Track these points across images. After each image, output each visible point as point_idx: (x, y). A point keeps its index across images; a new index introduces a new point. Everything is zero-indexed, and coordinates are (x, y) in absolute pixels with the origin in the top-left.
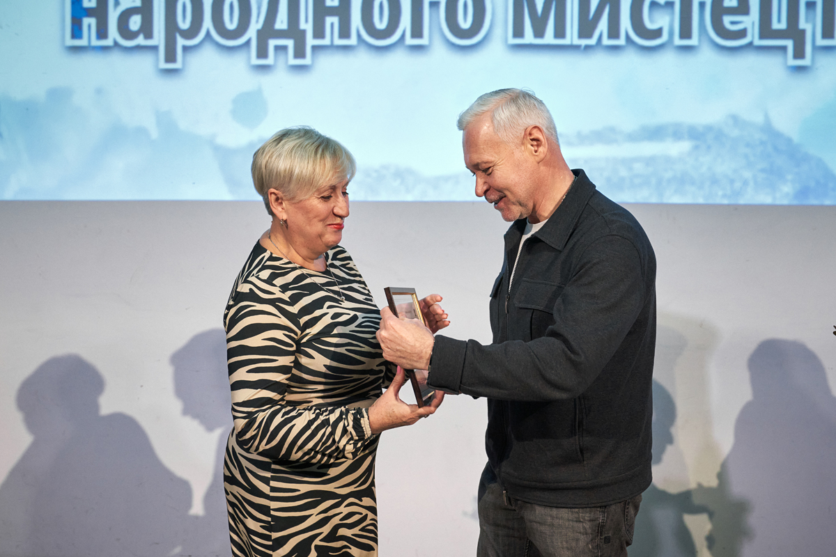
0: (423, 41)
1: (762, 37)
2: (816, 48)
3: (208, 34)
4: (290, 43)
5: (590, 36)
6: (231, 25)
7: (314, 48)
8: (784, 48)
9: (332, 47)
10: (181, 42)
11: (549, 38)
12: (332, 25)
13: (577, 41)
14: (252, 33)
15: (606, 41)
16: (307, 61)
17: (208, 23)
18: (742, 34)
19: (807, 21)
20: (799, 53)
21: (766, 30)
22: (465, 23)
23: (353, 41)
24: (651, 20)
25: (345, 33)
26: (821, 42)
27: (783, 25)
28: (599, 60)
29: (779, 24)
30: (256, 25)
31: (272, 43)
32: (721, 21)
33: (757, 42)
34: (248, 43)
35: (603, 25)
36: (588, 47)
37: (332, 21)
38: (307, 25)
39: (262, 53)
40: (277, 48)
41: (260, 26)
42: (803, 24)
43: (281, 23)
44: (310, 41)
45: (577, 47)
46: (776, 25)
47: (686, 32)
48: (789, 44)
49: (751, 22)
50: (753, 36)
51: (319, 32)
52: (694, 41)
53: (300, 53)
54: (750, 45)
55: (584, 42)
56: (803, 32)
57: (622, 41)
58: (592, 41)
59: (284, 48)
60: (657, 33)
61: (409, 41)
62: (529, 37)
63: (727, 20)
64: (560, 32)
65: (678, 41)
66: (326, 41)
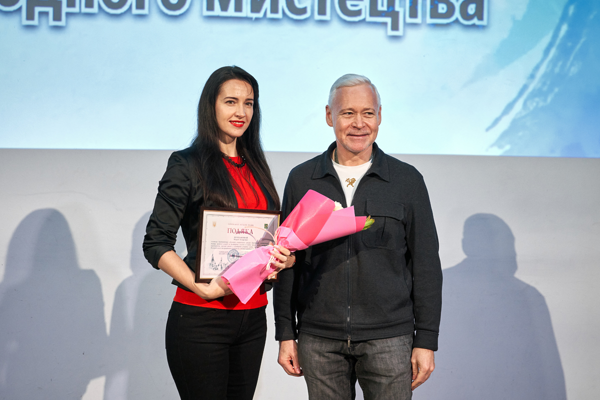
0: (145, 11)
1: (371, 15)
2: (406, 24)
4: (50, 10)
5: (258, 11)
7: (68, 14)
8: (385, 24)
9: (79, 14)
11: (231, 11)
13: (250, 15)
14: (22, 2)
15: (269, 15)
16: (62, 23)
18: (358, 13)
19: (400, 6)
20: (395, 27)
21: (374, 12)
22: (174, 1)
23: (95, 10)
24: (299, 3)
25: (89, 4)
26: (409, 20)
27: (385, 8)
28: (264, 29)
29: (382, 7)
31: (38, 10)
32: (345, 4)
33: (369, 19)
34: (20, 9)
35: (267, 4)
36: (257, 19)
39: (30, 16)
40: (41, 13)
42: (397, 8)
44: (65, 9)
45: (250, 19)
46: (380, 8)
47: (322, 11)
48: (388, 20)
49: (364, 5)
50: (365, 15)
51: (71, 3)
52: (327, 17)
53: (57, 17)
54: (364, 21)
55: (254, 15)
56: (398, 13)
57: (279, 15)
58: (261, 15)
59: (47, 13)
60: (303, 11)
61: (135, 11)
62: (217, 11)
63: (349, 3)
64: (238, 7)
65: (317, 17)
66: (76, 10)
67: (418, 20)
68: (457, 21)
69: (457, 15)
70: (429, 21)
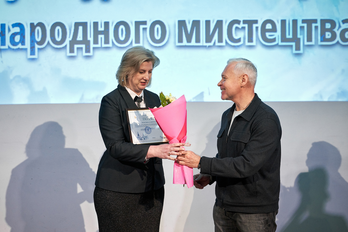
0: (140, 44)
1: (282, 41)
3: (48, 43)
4: (83, 46)
5: (210, 42)
6: (58, 39)
7: (94, 48)
8: (291, 46)
9: (101, 48)
10: (37, 46)
11: (193, 43)
12: (101, 38)
13: (205, 44)
14: (67, 42)
15: (217, 44)
16: (90, 54)
17: (48, 38)
18: (274, 40)
19: (301, 35)
20: (298, 48)
21: (284, 38)
22: (158, 37)
23: (110, 45)
24: (236, 35)
25: (107, 41)
26: (306, 43)
28: (215, 52)
29: (289, 36)
30: (69, 38)
31: (76, 46)
33: (280, 44)
34: (66, 46)
35: (216, 37)
36: (210, 47)
37: (101, 37)
38: (91, 38)
39: (72, 51)
40: (78, 48)
41: (71, 39)
42: (299, 36)
43: (80, 37)
44: (92, 45)
45: (205, 46)
46: (288, 37)
47: (250, 40)
48: (293, 44)
49: (278, 35)
50: (278, 41)
51: (96, 42)
52: (254, 44)
53: (88, 50)
54: (277, 45)
55: (208, 44)
56: (299, 39)
57: (224, 44)
58: (211, 44)
59: (82, 48)
60: (239, 40)
62: (185, 43)
63: (267, 34)
64: (198, 40)
65: (247, 44)
66: (99, 45)
67: (313, 43)
68: (338, 42)
69: (338, 38)
70: (320, 43)
